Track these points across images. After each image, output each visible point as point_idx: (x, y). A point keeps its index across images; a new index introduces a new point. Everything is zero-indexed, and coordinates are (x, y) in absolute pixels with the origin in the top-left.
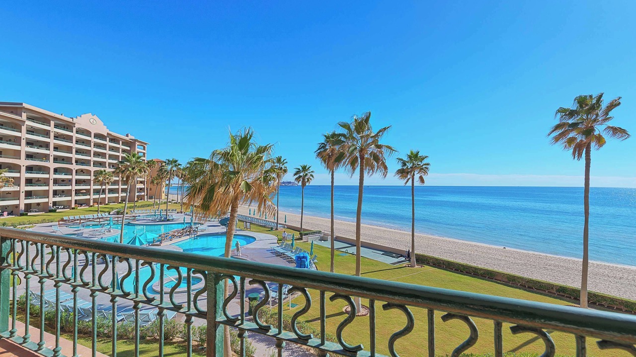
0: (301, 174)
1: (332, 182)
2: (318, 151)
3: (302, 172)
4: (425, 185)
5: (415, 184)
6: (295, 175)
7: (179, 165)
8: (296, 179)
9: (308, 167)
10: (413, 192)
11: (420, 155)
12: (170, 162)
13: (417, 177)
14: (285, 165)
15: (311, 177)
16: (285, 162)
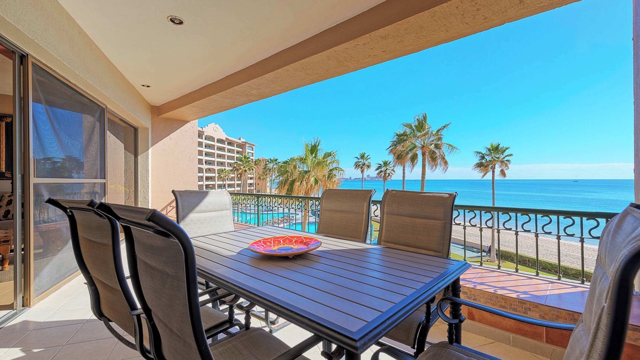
0: (382, 170)
1: (404, 177)
2: (390, 149)
3: (384, 166)
4: (506, 178)
5: (496, 178)
6: (377, 169)
7: (279, 163)
8: (378, 174)
9: (389, 162)
10: (493, 186)
11: (501, 146)
12: (271, 161)
13: (498, 170)
14: (369, 161)
15: (392, 172)
16: (368, 157)
